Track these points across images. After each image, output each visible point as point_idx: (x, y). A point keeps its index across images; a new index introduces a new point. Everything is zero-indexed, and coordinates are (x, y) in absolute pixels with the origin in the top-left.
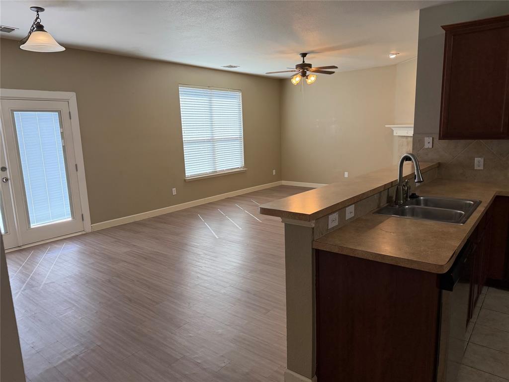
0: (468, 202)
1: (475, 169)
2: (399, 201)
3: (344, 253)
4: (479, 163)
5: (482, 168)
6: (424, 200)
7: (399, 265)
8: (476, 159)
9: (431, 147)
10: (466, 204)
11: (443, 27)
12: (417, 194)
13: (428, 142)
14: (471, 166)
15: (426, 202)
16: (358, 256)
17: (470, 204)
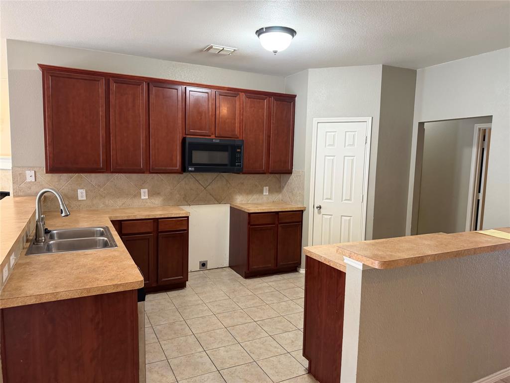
0: (98, 229)
1: (79, 199)
2: (40, 239)
3: (44, 300)
4: (81, 194)
5: (84, 198)
6: (57, 233)
7: (106, 293)
8: (79, 191)
9: (34, 180)
10: (97, 230)
11: (40, 66)
12: (49, 229)
13: (30, 176)
14: (75, 197)
15: (61, 236)
16: (62, 299)
17: (100, 230)
